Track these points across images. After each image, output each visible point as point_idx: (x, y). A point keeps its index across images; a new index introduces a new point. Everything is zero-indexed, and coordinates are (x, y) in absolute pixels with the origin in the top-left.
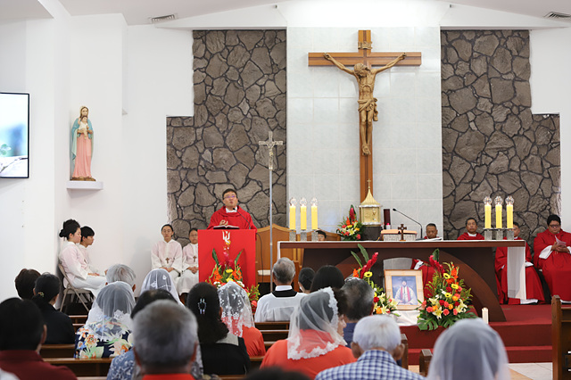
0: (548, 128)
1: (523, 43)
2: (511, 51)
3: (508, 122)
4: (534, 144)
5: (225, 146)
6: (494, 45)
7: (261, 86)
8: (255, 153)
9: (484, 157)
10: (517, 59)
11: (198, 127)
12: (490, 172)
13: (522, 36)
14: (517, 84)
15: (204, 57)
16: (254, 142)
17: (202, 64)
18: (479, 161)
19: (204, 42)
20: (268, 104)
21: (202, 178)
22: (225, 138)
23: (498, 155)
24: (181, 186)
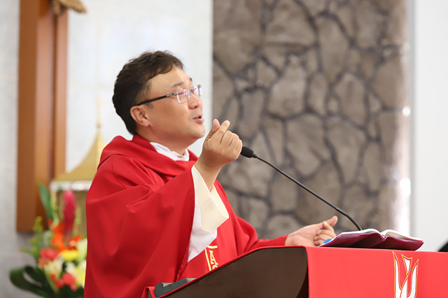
9: (261, 65)
18: (250, 74)
23: (287, 63)
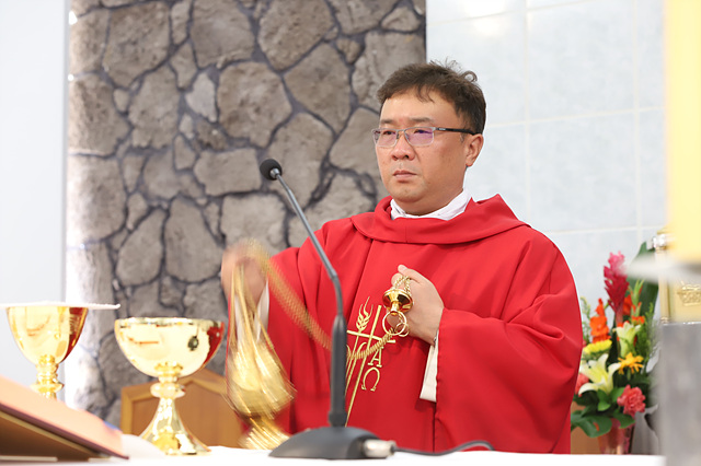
5: (258, 55)
8: (352, 65)
16: (348, 27)
21: (186, 179)
22: (255, 25)
24: (126, 212)
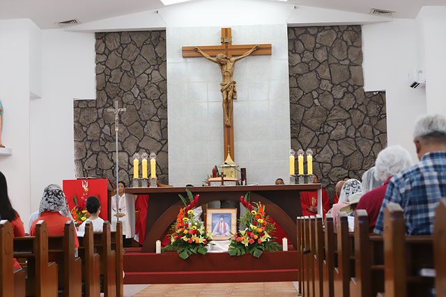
0: (377, 103)
1: (356, 35)
2: (346, 42)
3: (345, 99)
4: (366, 115)
5: (121, 122)
6: (332, 38)
7: (148, 75)
8: (144, 127)
9: (326, 127)
10: (351, 49)
11: (100, 108)
12: (331, 138)
13: (356, 30)
14: (352, 68)
15: (104, 53)
16: (143, 119)
17: (102, 59)
18: (322, 130)
19: (104, 42)
20: (154, 89)
21: (103, 147)
22: (120, 116)
23: (337, 125)
24: (87, 154)
